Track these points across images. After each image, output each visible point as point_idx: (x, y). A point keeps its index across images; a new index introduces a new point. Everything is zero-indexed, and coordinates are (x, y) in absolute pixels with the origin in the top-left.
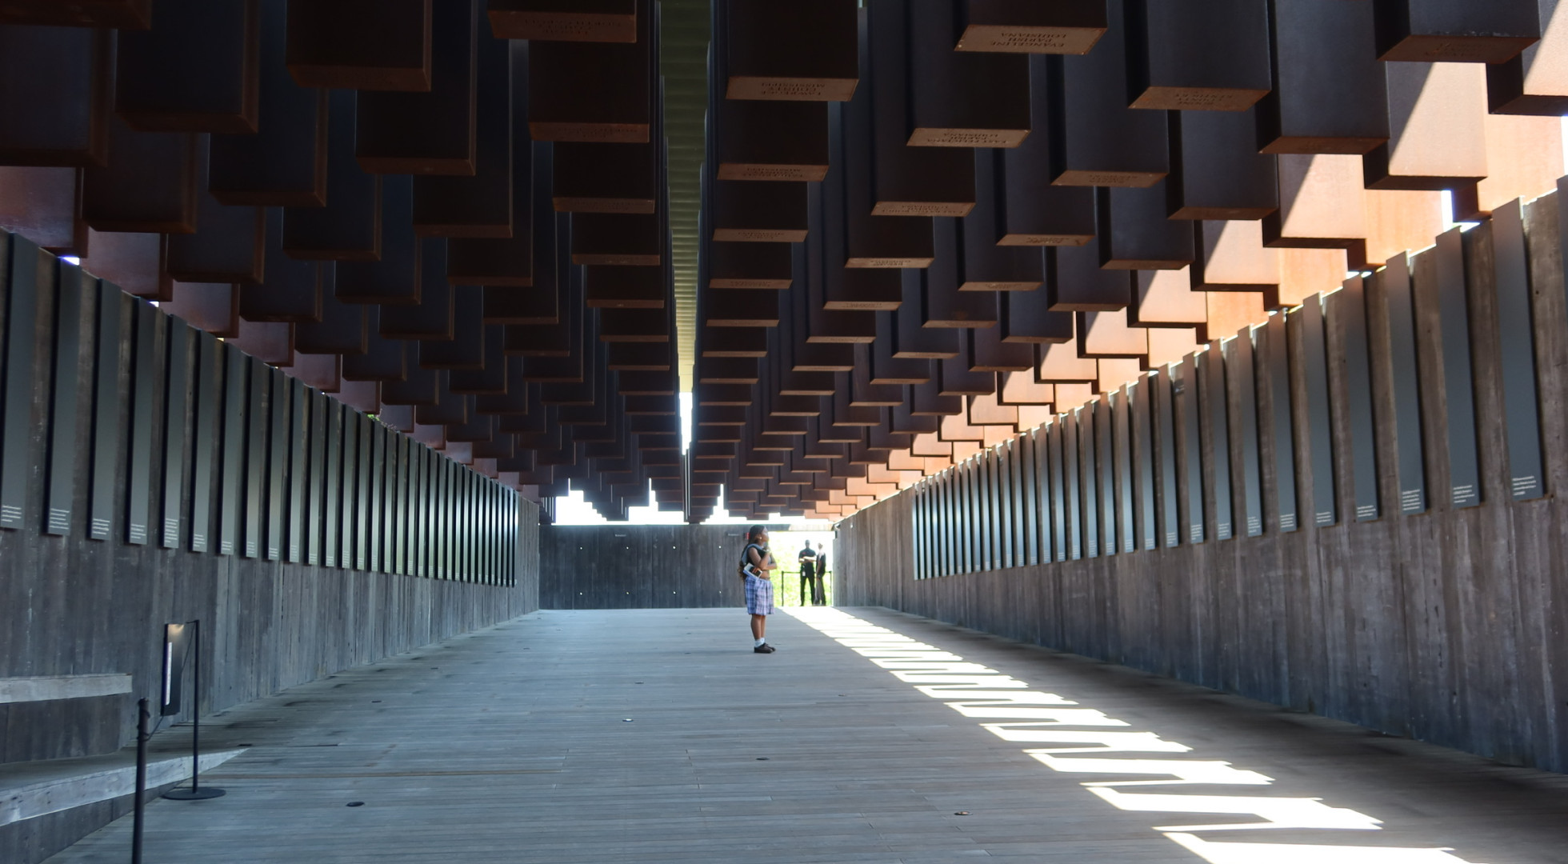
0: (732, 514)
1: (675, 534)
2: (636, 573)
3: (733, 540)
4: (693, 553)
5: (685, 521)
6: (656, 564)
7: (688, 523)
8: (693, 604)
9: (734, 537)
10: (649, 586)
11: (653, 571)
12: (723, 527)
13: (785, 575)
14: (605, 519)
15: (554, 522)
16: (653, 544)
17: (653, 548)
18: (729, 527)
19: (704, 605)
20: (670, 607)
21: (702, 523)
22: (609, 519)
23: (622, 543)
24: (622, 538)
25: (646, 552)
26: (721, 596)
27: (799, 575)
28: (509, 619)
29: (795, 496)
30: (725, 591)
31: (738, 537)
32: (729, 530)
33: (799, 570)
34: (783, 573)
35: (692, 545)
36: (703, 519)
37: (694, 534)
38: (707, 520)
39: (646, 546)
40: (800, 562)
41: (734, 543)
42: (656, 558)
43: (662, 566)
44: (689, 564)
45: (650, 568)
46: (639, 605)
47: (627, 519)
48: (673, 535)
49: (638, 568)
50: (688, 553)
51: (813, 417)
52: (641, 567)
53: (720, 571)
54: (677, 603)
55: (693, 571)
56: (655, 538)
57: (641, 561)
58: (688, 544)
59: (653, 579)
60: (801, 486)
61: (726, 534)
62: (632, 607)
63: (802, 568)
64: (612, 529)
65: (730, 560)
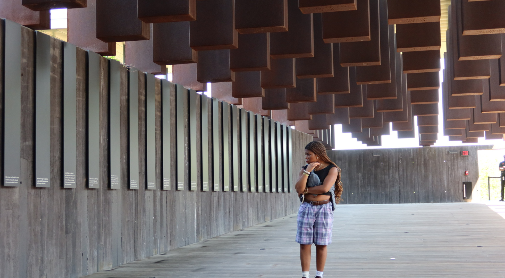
0: (451, 139)
1: (413, 153)
2: (388, 180)
3: (453, 156)
4: (426, 165)
5: (420, 145)
6: (401, 173)
7: (422, 146)
8: (427, 200)
9: (454, 154)
10: (397, 188)
11: (399, 179)
12: (446, 148)
13: (490, 179)
14: (366, 145)
15: (334, 148)
16: (399, 160)
17: (399, 163)
18: (450, 148)
19: (435, 201)
20: (412, 202)
21: (431, 146)
22: (369, 145)
23: (378, 160)
24: (378, 157)
25: (394, 165)
26: (446, 194)
27: (500, 179)
28: (286, 215)
29: (495, 123)
30: (449, 190)
31: (457, 154)
32: (450, 150)
33: (500, 176)
34: (489, 178)
35: (425, 160)
36: (432, 142)
37: (426, 153)
38: (435, 144)
39: (394, 161)
40: (501, 170)
41: (454, 159)
42: (401, 169)
43: (405, 175)
44: (423, 173)
45: (397, 176)
46: (391, 201)
47: (380, 144)
48: (412, 154)
49: (389, 177)
50: (422, 166)
51: (495, 60)
52: (391, 176)
53: (445, 177)
54: (416, 200)
55: (426, 177)
56: (399, 156)
57: (391, 172)
58: (423, 159)
59: (399, 184)
60: (499, 113)
61: (448, 152)
62: (386, 202)
63: (502, 174)
64: (371, 151)
65: (452, 169)
